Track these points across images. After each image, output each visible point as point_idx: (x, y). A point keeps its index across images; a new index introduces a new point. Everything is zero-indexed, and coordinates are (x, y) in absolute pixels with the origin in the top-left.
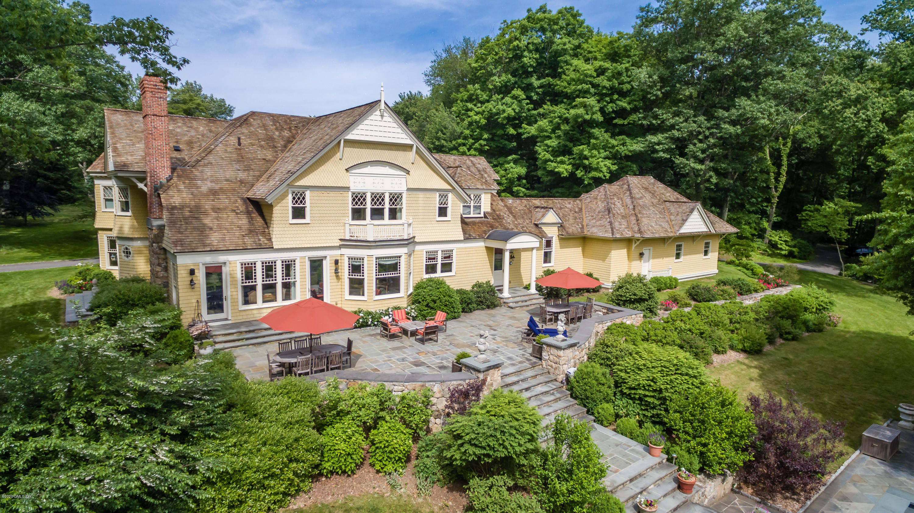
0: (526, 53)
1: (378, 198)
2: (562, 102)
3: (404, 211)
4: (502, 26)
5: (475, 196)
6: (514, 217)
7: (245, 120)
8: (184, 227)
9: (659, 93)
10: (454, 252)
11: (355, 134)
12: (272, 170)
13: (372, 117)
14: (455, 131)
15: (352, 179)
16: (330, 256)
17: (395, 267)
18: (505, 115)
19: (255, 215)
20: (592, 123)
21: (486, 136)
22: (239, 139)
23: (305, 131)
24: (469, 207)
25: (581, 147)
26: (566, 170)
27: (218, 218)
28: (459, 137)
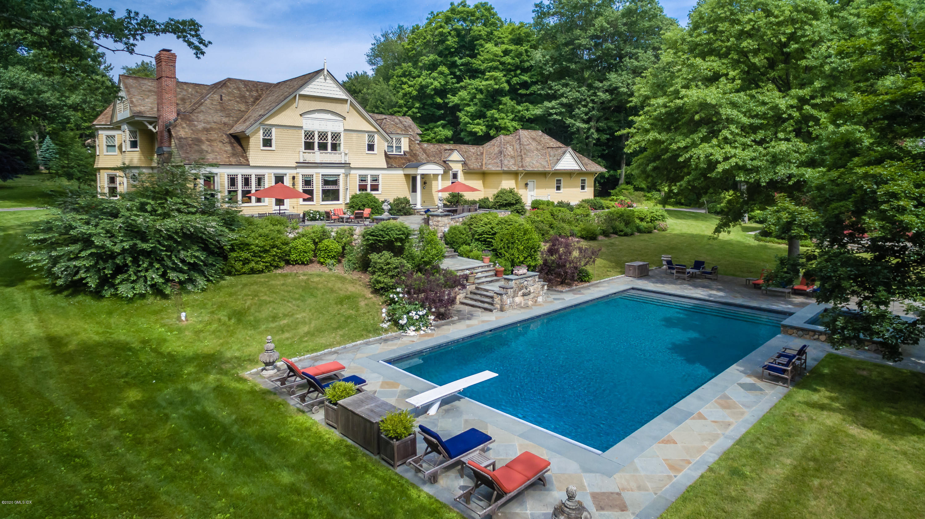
0: (449, 38)
1: (323, 135)
2: (478, 77)
3: (342, 145)
4: (430, 16)
5: (397, 139)
6: (428, 156)
7: (225, 83)
8: (189, 149)
9: (551, 69)
10: (380, 177)
11: (306, 91)
12: (246, 116)
13: (318, 80)
14: (392, 101)
15: (304, 121)
16: (289, 173)
17: (335, 182)
18: (433, 86)
19: (236, 145)
20: (500, 92)
21: (417, 105)
22: (221, 96)
23: (268, 92)
24: (392, 147)
25: (492, 112)
26: (481, 130)
27: (211, 146)
28: (395, 106)
